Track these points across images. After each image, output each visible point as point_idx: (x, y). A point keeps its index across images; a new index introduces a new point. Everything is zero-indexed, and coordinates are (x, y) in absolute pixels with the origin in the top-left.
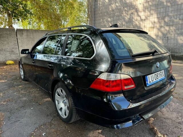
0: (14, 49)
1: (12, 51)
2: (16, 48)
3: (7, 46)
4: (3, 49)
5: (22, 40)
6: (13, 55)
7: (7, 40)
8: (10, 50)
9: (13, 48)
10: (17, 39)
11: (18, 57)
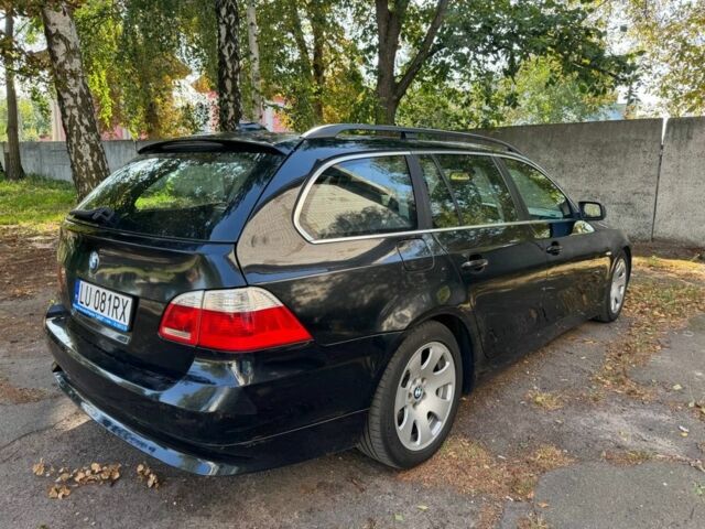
0: (636, 196)
1: (629, 204)
2: (648, 194)
3: (615, 183)
4: (598, 193)
5: (682, 161)
6: (627, 218)
7: (621, 163)
8: (623, 201)
9: (634, 194)
10: (661, 157)
11: (646, 227)
